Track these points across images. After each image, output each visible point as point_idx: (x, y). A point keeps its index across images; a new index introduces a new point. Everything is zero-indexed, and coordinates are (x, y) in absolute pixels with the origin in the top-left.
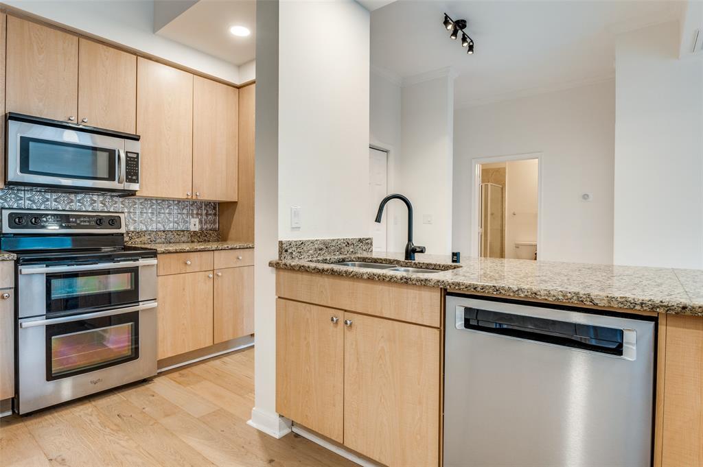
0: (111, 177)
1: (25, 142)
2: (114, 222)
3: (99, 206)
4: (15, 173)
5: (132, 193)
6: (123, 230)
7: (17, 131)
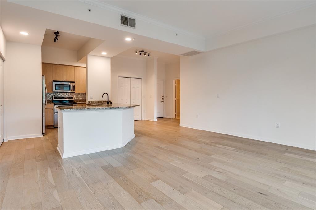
0: (70, 90)
1: (56, 85)
2: (72, 98)
3: (69, 95)
4: (54, 90)
5: (74, 92)
6: (73, 99)
7: (55, 83)
